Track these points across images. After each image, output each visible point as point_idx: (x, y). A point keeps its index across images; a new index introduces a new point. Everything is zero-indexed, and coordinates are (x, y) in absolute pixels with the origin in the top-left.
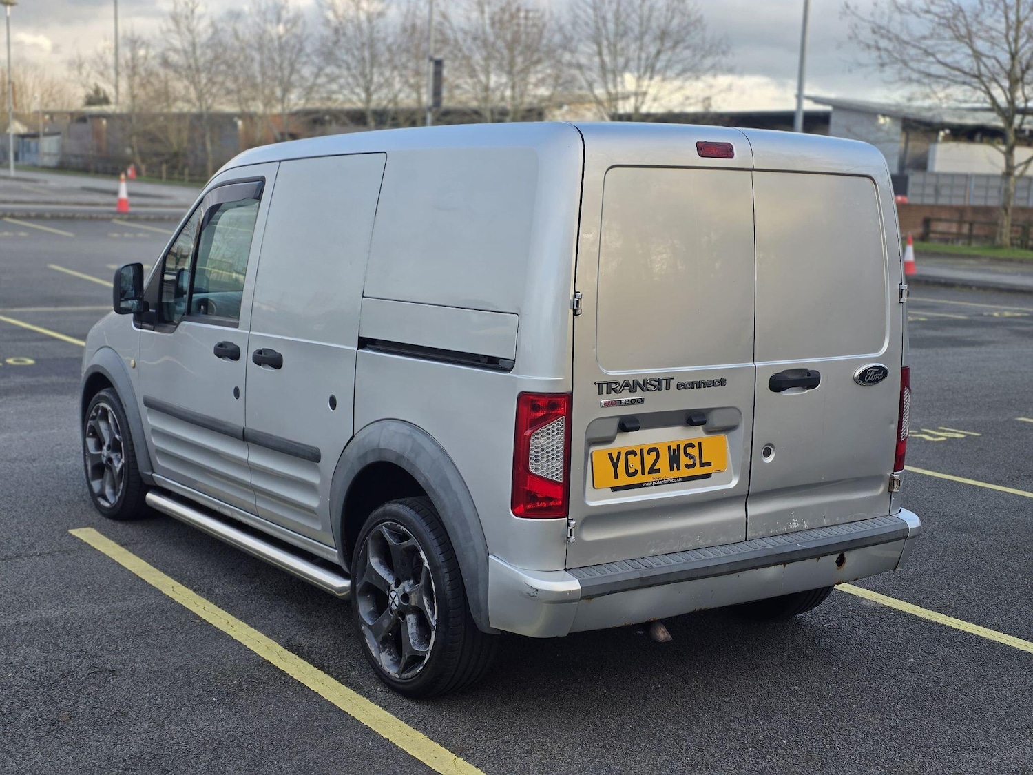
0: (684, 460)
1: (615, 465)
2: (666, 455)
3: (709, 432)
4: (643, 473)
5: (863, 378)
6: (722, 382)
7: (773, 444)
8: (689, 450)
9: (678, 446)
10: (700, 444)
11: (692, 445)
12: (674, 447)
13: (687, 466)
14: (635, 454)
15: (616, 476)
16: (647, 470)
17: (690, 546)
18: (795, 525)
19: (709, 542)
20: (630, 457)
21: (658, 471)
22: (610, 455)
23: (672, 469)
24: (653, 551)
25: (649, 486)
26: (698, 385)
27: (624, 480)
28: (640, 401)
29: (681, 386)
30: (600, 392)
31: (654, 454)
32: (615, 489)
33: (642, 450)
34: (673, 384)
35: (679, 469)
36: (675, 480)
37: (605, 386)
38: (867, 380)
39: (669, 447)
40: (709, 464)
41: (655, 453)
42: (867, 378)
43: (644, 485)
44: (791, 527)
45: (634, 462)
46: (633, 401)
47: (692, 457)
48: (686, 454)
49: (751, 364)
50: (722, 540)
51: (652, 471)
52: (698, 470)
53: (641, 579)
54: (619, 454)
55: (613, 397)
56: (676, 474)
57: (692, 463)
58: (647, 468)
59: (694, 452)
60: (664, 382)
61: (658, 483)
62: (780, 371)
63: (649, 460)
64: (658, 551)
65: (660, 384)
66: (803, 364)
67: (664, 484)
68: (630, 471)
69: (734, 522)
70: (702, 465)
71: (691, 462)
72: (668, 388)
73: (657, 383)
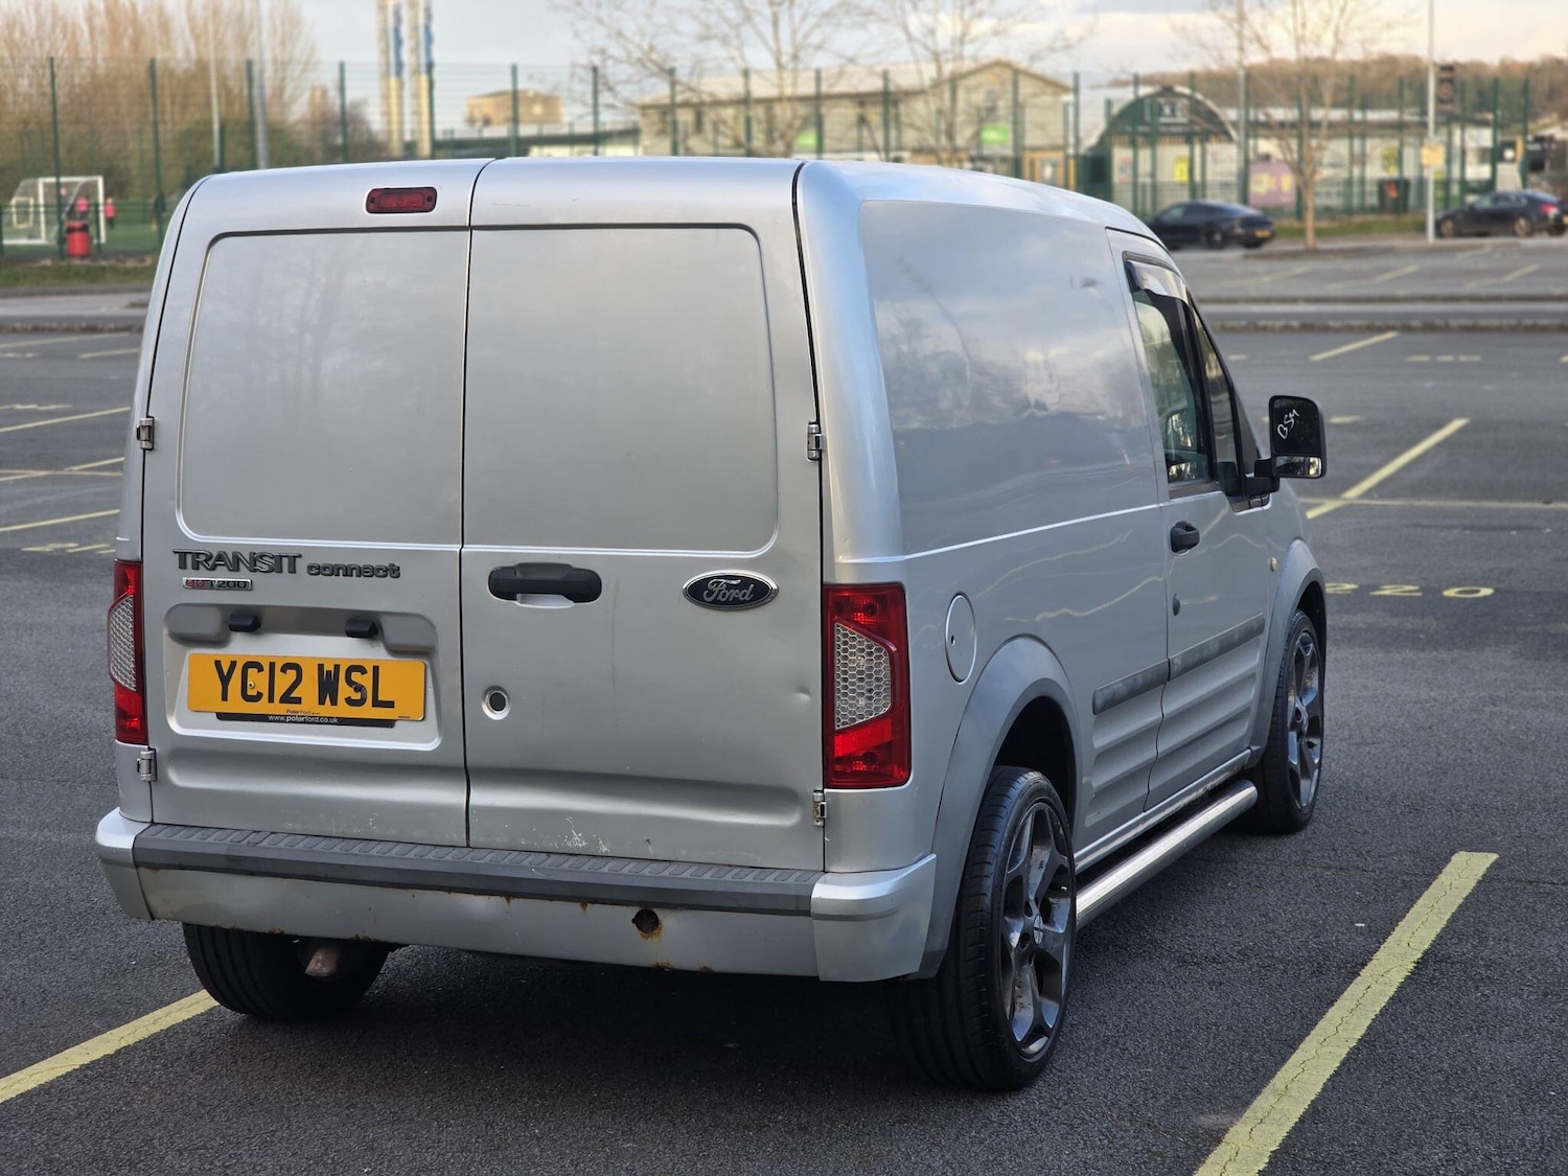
0: (344, 690)
1: (225, 680)
2: (313, 678)
3: (396, 651)
4: (271, 700)
5: (698, 593)
6: (393, 571)
7: (506, 690)
8: (355, 677)
9: (337, 667)
10: (376, 669)
11: (362, 670)
12: (329, 667)
13: (349, 701)
14: (261, 669)
15: (224, 698)
16: (277, 696)
17: (355, 832)
18: (577, 842)
19: (392, 833)
20: (252, 672)
21: (298, 701)
22: (218, 664)
23: (322, 702)
24: (289, 826)
25: (279, 721)
26: (348, 571)
27: (236, 704)
28: (242, 585)
29: (316, 570)
30: (183, 566)
31: (292, 674)
32: (222, 716)
33: (272, 665)
34: (301, 565)
35: (334, 702)
36: (326, 720)
37: (189, 557)
38: (709, 599)
39: (321, 667)
40: (390, 704)
41: (294, 672)
42: (708, 596)
43: (271, 718)
44: (569, 844)
45: (259, 682)
46: (231, 585)
47: (359, 688)
48: (350, 682)
49: (456, 548)
50: (418, 835)
51: (287, 698)
52: (367, 711)
53: (229, 858)
54: (233, 664)
55: (202, 575)
56: (327, 710)
57: (359, 698)
58: (279, 693)
59: (366, 681)
60: (285, 560)
61: (296, 719)
62: (512, 565)
63: (283, 681)
64: (299, 828)
65: (282, 563)
66: (560, 556)
67: (304, 722)
68: (249, 693)
69: (443, 811)
70: (377, 703)
71: (357, 696)
72: (293, 570)
73: (273, 561)
